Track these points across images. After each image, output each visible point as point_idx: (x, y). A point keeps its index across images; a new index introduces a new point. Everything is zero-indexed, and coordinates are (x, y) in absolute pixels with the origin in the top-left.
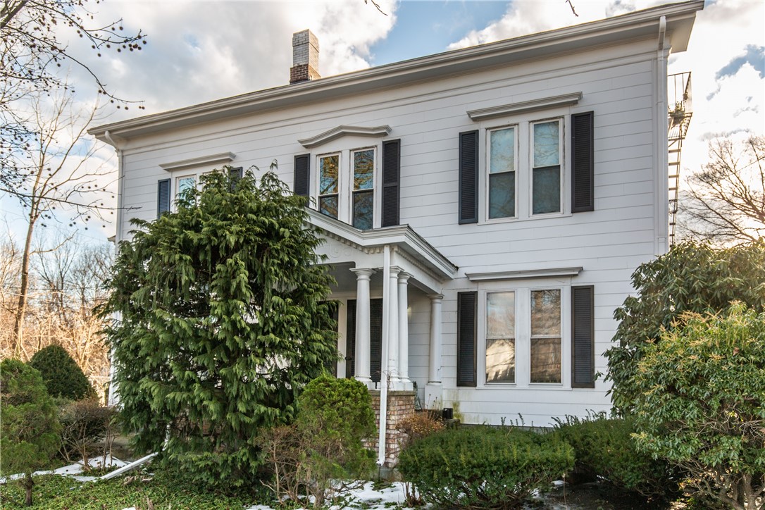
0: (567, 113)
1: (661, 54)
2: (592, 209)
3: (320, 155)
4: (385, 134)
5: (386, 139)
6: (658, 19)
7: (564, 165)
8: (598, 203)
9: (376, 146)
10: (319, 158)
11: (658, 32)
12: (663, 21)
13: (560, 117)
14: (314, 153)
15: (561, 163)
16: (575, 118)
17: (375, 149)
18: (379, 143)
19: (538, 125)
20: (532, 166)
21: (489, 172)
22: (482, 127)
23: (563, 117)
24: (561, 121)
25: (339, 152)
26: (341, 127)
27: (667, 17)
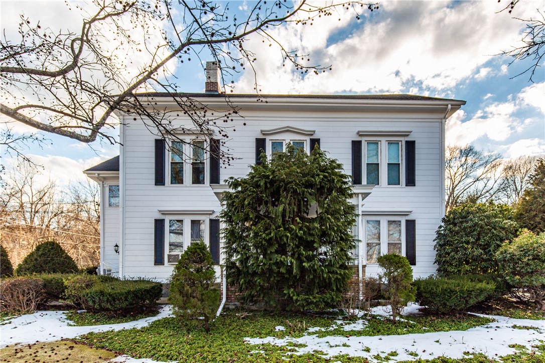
0: (404, 139)
1: (444, 120)
2: (414, 185)
3: (271, 140)
4: (312, 135)
5: (312, 137)
6: (447, 105)
7: (402, 163)
8: (417, 183)
9: (306, 140)
10: (271, 142)
11: (446, 110)
12: (450, 106)
13: (400, 141)
14: (268, 138)
15: (400, 162)
16: (407, 142)
17: (305, 142)
18: (308, 139)
19: (390, 143)
20: (387, 162)
21: (366, 162)
22: (363, 139)
23: (401, 141)
24: (400, 143)
25: (284, 140)
26: (288, 127)
27: (451, 105)
